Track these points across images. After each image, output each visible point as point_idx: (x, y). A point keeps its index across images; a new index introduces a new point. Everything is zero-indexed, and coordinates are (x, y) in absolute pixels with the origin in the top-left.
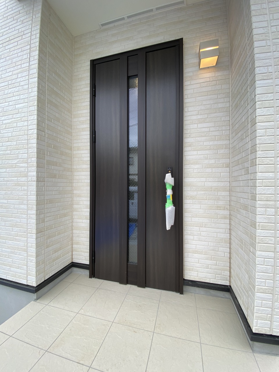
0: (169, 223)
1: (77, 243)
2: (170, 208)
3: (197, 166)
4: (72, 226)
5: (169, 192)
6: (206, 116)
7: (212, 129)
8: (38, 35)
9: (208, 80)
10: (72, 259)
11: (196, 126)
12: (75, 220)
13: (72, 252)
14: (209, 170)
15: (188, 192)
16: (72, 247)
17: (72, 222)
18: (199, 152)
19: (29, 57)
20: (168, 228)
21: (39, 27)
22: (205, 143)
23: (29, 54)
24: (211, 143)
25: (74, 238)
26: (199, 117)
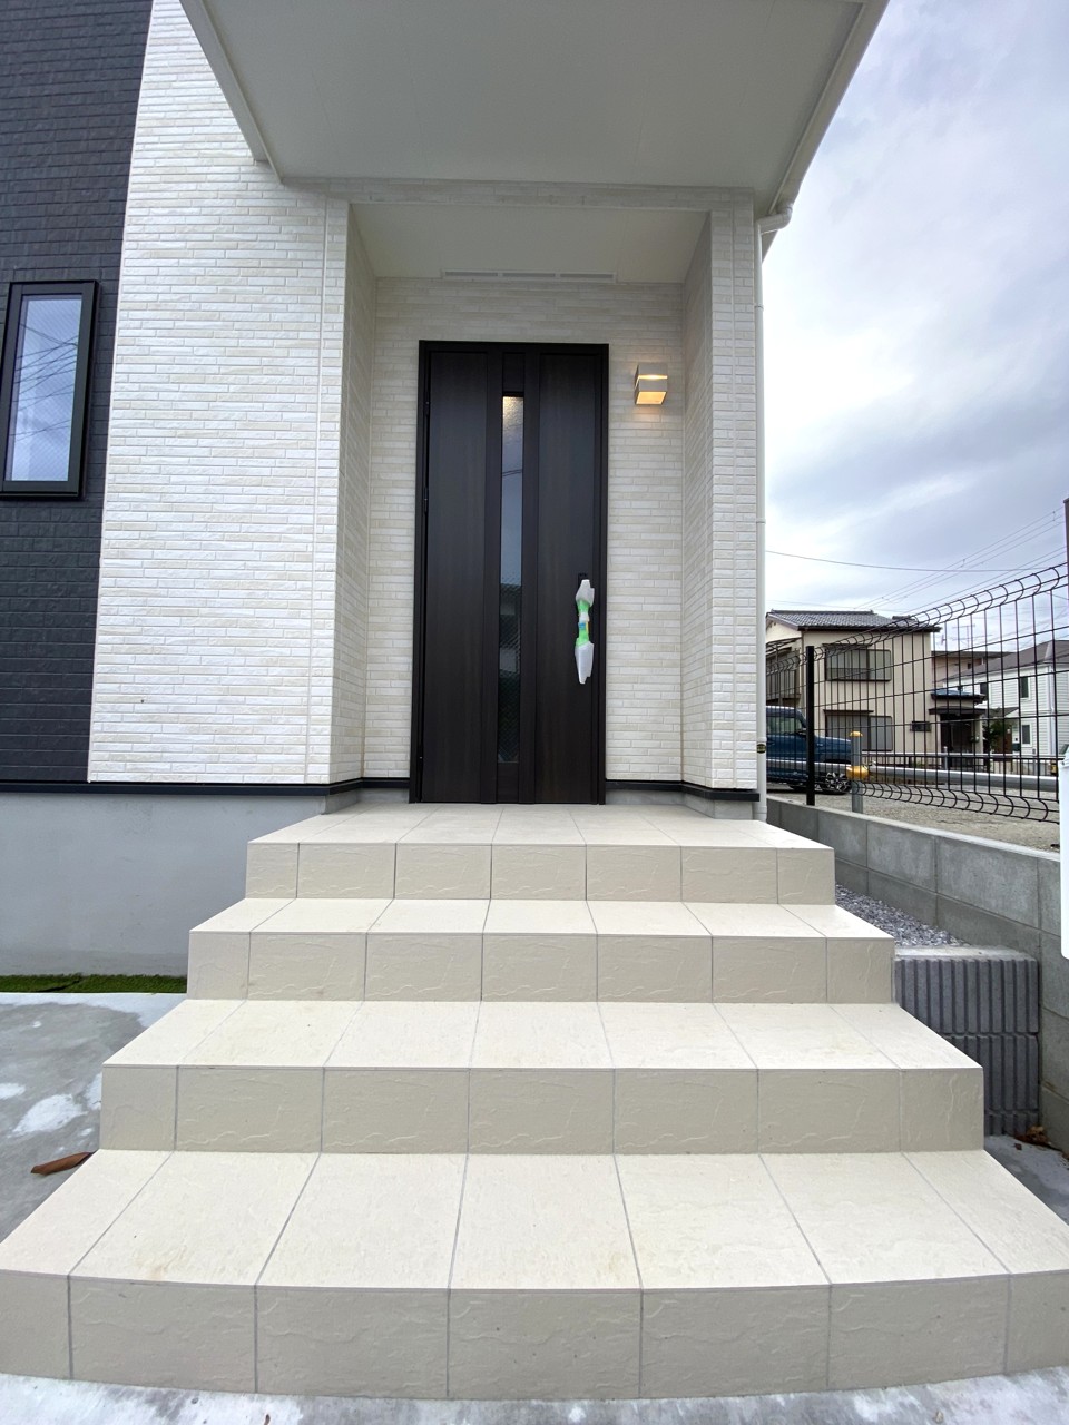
0: (584, 671)
1: (377, 734)
2: (584, 647)
3: (629, 576)
4: (365, 695)
5: (584, 617)
6: (646, 488)
7: (655, 512)
9: (649, 426)
10: (362, 770)
11: (627, 504)
12: (370, 683)
13: (363, 753)
14: (650, 583)
15: (614, 621)
16: (363, 744)
18: (634, 551)
19: (318, 320)
20: (582, 680)
22: (643, 536)
23: (318, 315)
24: (653, 536)
25: (369, 724)
26: (634, 489)
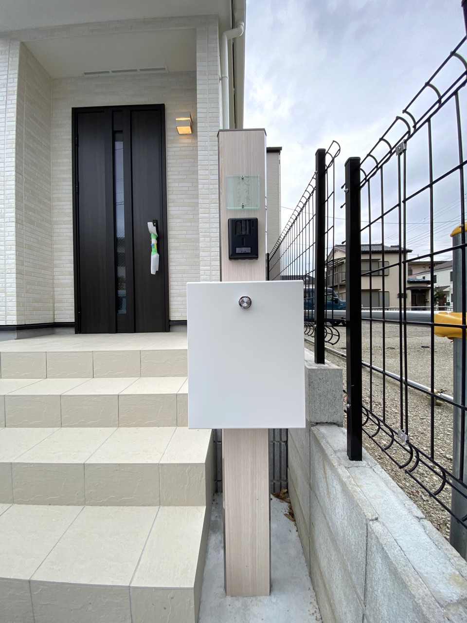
0: (154, 268)
1: (60, 302)
2: (154, 256)
3: (179, 220)
4: (53, 283)
5: (154, 241)
6: (185, 177)
7: (190, 188)
8: (16, 80)
10: (54, 319)
11: (177, 185)
12: (56, 277)
13: (54, 311)
14: (189, 224)
16: (54, 307)
17: (53, 279)
18: (181, 208)
19: (5, 100)
20: (153, 272)
21: (17, 71)
22: (185, 201)
23: (5, 97)
24: (190, 201)
25: (56, 297)
26: (180, 177)
